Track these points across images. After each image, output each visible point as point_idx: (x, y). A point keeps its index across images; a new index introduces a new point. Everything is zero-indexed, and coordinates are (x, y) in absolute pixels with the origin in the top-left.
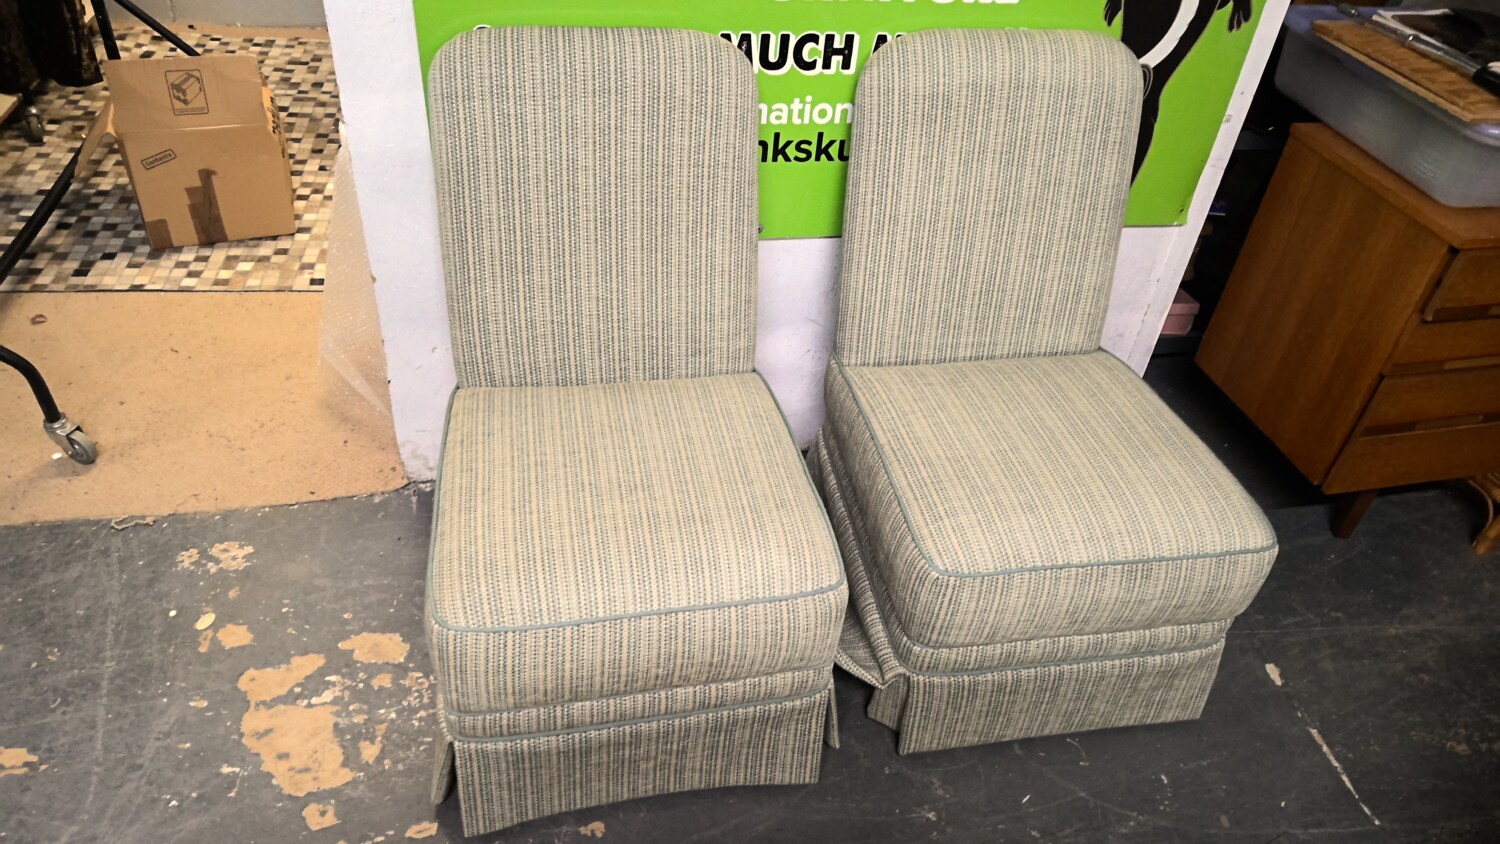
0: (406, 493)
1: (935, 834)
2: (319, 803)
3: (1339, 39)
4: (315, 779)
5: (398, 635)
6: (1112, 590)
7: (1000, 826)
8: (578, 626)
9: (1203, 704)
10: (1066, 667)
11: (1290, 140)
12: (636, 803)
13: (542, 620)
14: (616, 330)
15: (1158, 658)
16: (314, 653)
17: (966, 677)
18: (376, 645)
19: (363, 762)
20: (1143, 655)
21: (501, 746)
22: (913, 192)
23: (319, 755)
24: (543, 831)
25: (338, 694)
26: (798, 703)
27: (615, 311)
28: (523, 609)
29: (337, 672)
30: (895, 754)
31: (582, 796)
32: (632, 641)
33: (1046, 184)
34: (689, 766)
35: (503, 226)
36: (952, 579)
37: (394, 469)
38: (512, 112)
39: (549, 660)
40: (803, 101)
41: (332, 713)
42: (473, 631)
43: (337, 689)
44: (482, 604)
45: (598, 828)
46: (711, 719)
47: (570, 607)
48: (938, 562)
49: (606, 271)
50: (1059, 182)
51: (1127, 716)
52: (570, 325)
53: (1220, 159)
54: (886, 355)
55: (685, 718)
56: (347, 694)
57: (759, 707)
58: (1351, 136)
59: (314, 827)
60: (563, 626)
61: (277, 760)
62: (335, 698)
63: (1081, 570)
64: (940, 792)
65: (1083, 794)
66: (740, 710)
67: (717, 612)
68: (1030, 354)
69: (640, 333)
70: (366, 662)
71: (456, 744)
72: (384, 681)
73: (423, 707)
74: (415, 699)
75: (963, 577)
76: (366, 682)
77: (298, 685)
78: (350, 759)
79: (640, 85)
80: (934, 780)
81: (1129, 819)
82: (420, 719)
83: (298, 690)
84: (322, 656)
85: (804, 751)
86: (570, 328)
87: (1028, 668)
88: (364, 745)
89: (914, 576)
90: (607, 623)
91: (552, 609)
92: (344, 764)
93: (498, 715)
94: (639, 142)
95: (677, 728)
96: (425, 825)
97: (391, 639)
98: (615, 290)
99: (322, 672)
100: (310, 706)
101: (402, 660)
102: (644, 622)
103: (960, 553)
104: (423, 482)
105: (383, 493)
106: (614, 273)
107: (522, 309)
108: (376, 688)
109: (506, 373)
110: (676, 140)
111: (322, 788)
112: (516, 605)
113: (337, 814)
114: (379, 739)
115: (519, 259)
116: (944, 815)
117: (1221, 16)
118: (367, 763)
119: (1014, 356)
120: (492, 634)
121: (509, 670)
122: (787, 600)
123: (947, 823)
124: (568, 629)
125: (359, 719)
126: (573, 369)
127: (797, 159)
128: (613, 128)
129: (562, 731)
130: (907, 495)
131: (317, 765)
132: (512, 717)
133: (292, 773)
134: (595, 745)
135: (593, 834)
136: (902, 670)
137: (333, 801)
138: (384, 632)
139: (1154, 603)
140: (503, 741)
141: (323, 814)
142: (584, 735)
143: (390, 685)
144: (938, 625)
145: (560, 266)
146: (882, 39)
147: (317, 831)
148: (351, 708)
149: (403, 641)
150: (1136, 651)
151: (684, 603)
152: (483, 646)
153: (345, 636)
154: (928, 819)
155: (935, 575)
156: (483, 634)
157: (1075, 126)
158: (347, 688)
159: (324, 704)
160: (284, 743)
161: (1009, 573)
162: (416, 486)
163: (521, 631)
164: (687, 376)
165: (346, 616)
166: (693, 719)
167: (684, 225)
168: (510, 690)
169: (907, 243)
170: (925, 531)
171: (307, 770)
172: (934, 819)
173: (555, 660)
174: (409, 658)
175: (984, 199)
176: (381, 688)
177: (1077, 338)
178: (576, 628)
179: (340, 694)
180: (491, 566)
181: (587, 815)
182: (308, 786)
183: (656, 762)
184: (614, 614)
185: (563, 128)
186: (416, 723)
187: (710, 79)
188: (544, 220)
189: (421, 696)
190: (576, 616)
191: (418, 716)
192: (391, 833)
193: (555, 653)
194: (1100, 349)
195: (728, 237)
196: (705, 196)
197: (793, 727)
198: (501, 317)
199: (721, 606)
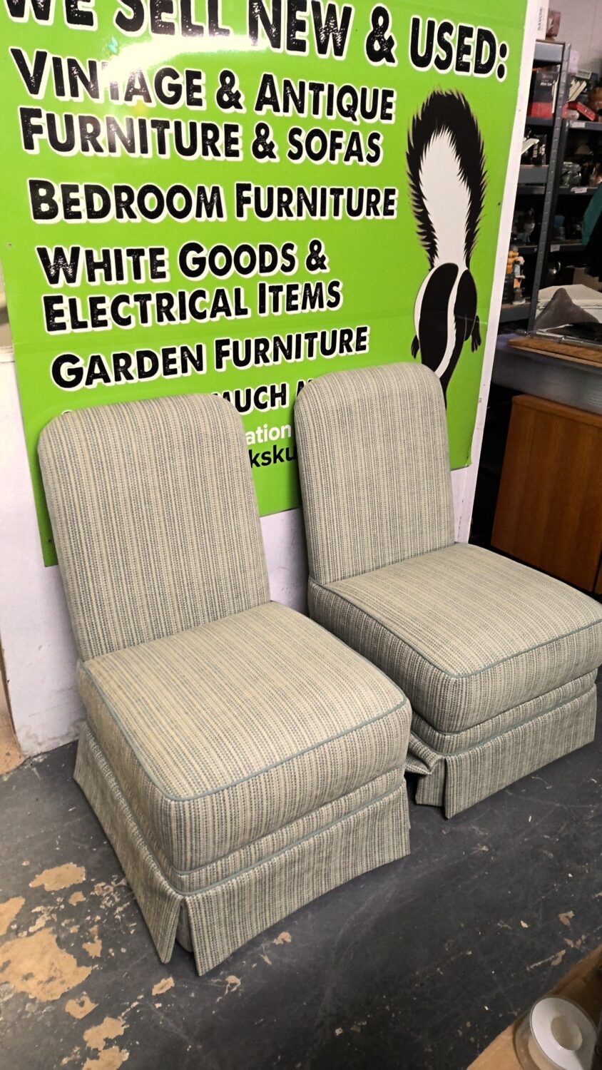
0: (26, 767)
1: (492, 858)
2: (74, 999)
3: (527, 346)
4: (63, 983)
5: (71, 863)
6: (544, 661)
7: (526, 840)
8: (267, 772)
9: (594, 731)
10: (526, 725)
11: (514, 406)
12: (303, 910)
13: (243, 775)
14: (187, 591)
15: (569, 704)
16: (13, 897)
17: (477, 748)
18: (59, 876)
19: (93, 957)
20: (560, 705)
21: (219, 889)
22: (342, 468)
23: (56, 965)
24: (249, 953)
25: (47, 918)
26: (391, 796)
27: (185, 579)
28: (228, 771)
29: (39, 905)
30: (443, 821)
31: (270, 915)
32: (301, 773)
33: (409, 449)
34: (333, 867)
35: (106, 537)
36: (464, 679)
37: (8, 754)
38: (103, 460)
39: (253, 803)
40: (263, 428)
41: (50, 933)
42: (201, 797)
43: (45, 915)
44: (200, 777)
45: (285, 936)
46: (344, 824)
47: (258, 761)
48: (452, 671)
49: (176, 553)
50: (415, 448)
51: (560, 750)
52: (158, 595)
53: (480, 424)
54: (347, 571)
55: (328, 829)
56: (54, 916)
57: (370, 807)
58: (547, 396)
59: (80, 1016)
60: (257, 774)
61: (25, 981)
62: (47, 922)
63: (527, 654)
64: (481, 833)
65: (558, 805)
66: (360, 812)
67: (346, 737)
68: (423, 553)
69: (202, 590)
70: (56, 889)
71: (187, 898)
72: (79, 897)
73: (120, 904)
74: (108, 901)
75: (469, 676)
76: (65, 902)
77: (12, 923)
78: (83, 959)
79: (179, 429)
80: (474, 827)
81: (589, 809)
82: (120, 913)
83: (14, 927)
84: (21, 897)
85: (399, 833)
86: (158, 597)
87: (507, 732)
88: (87, 946)
89: (439, 686)
90: (284, 764)
91: (247, 766)
92: (79, 965)
93: (214, 864)
94: (184, 464)
95: (325, 839)
96: (163, 981)
97: (67, 868)
98: (182, 565)
99: (27, 908)
100: (30, 934)
101: (84, 879)
102: (306, 756)
103: (462, 662)
104: (35, 757)
105: (8, 773)
106: (181, 553)
107: (126, 591)
108: (75, 905)
109: (120, 639)
110: (206, 460)
111: (71, 988)
112: (222, 770)
113: (92, 999)
114: (96, 937)
115: (120, 557)
116: (491, 846)
117: (467, 343)
118: (96, 957)
119: (415, 556)
120: (214, 795)
121: (228, 819)
122: (382, 718)
123: (496, 850)
124: (262, 776)
125: (74, 930)
126: (163, 625)
127: (263, 464)
128: (167, 459)
129: (256, 864)
130: (412, 640)
131: (59, 973)
132: (223, 863)
133: (41, 986)
134: (278, 869)
135: (285, 942)
136: (439, 757)
137: (85, 993)
138: (60, 864)
139: (565, 665)
140: (219, 885)
141: (82, 1004)
142: (270, 862)
143: (85, 899)
144: (461, 715)
145: (147, 556)
146: (301, 384)
147: (83, 1019)
148: (63, 924)
149: (78, 866)
150: (558, 704)
151: (325, 738)
152: (209, 806)
153: (32, 878)
154: (483, 851)
155: (453, 679)
156: (208, 797)
157: (416, 414)
158: (53, 912)
159: (40, 929)
160: (25, 967)
161: (492, 666)
162: (31, 760)
163: (232, 786)
164: (235, 613)
165: (24, 864)
166: (334, 828)
167: (219, 512)
168: (229, 836)
169: (345, 499)
170: (435, 656)
171: (51, 979)
172: (487, 850)
173: (257, 802)
174: (88, 874)
175: (380, 464)
176: (79, 904)
177: (445, 538)
178: (266, 774)
179: (49, 918)
180: (194, 750)
181: (273, 931)
182: (57, 991)
183: (313, 871)
184: (286, 757)
185: (137, 464)
186: (119, 917)
187: (219, 419)
188: (132, 527)
189: (112, 898)
190: (263, 766)
191: (117, 911)
192: (141, 997)
193: (256, 797)
194: (455, 543)
195: (245, 515)
196: (228, 492)
197: (391, 815)
198: (112, 600)
199: (347, 733)
